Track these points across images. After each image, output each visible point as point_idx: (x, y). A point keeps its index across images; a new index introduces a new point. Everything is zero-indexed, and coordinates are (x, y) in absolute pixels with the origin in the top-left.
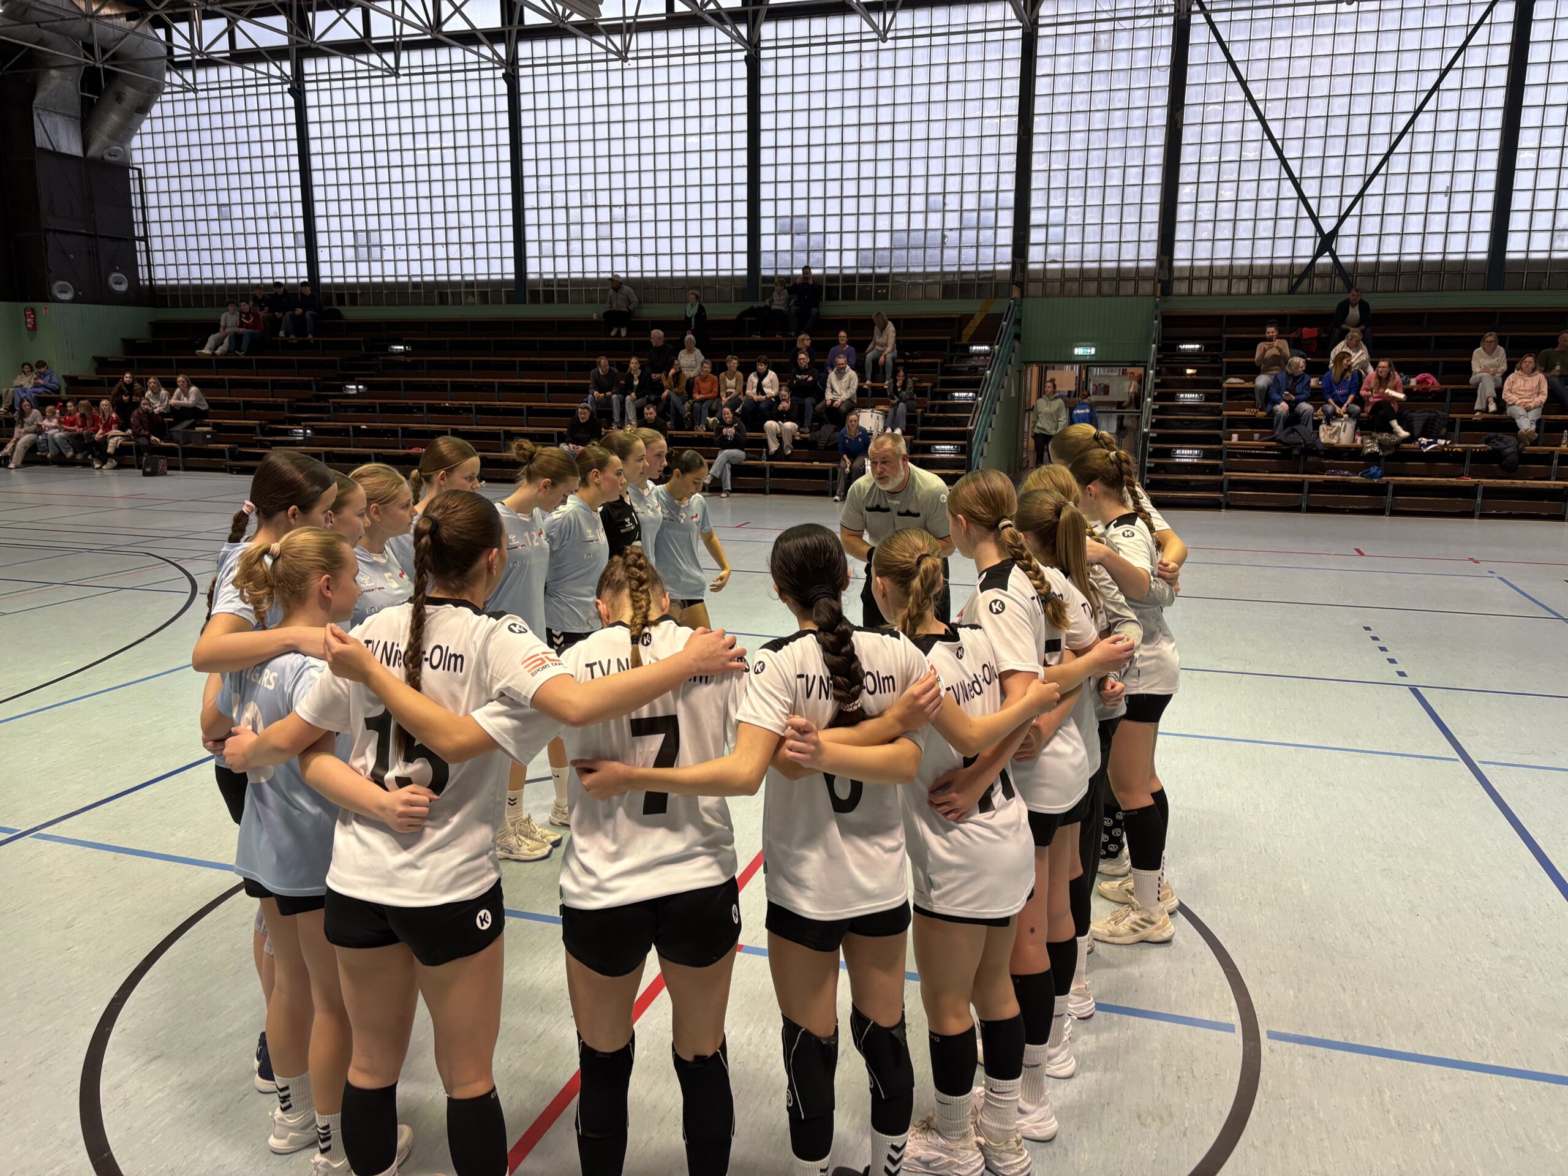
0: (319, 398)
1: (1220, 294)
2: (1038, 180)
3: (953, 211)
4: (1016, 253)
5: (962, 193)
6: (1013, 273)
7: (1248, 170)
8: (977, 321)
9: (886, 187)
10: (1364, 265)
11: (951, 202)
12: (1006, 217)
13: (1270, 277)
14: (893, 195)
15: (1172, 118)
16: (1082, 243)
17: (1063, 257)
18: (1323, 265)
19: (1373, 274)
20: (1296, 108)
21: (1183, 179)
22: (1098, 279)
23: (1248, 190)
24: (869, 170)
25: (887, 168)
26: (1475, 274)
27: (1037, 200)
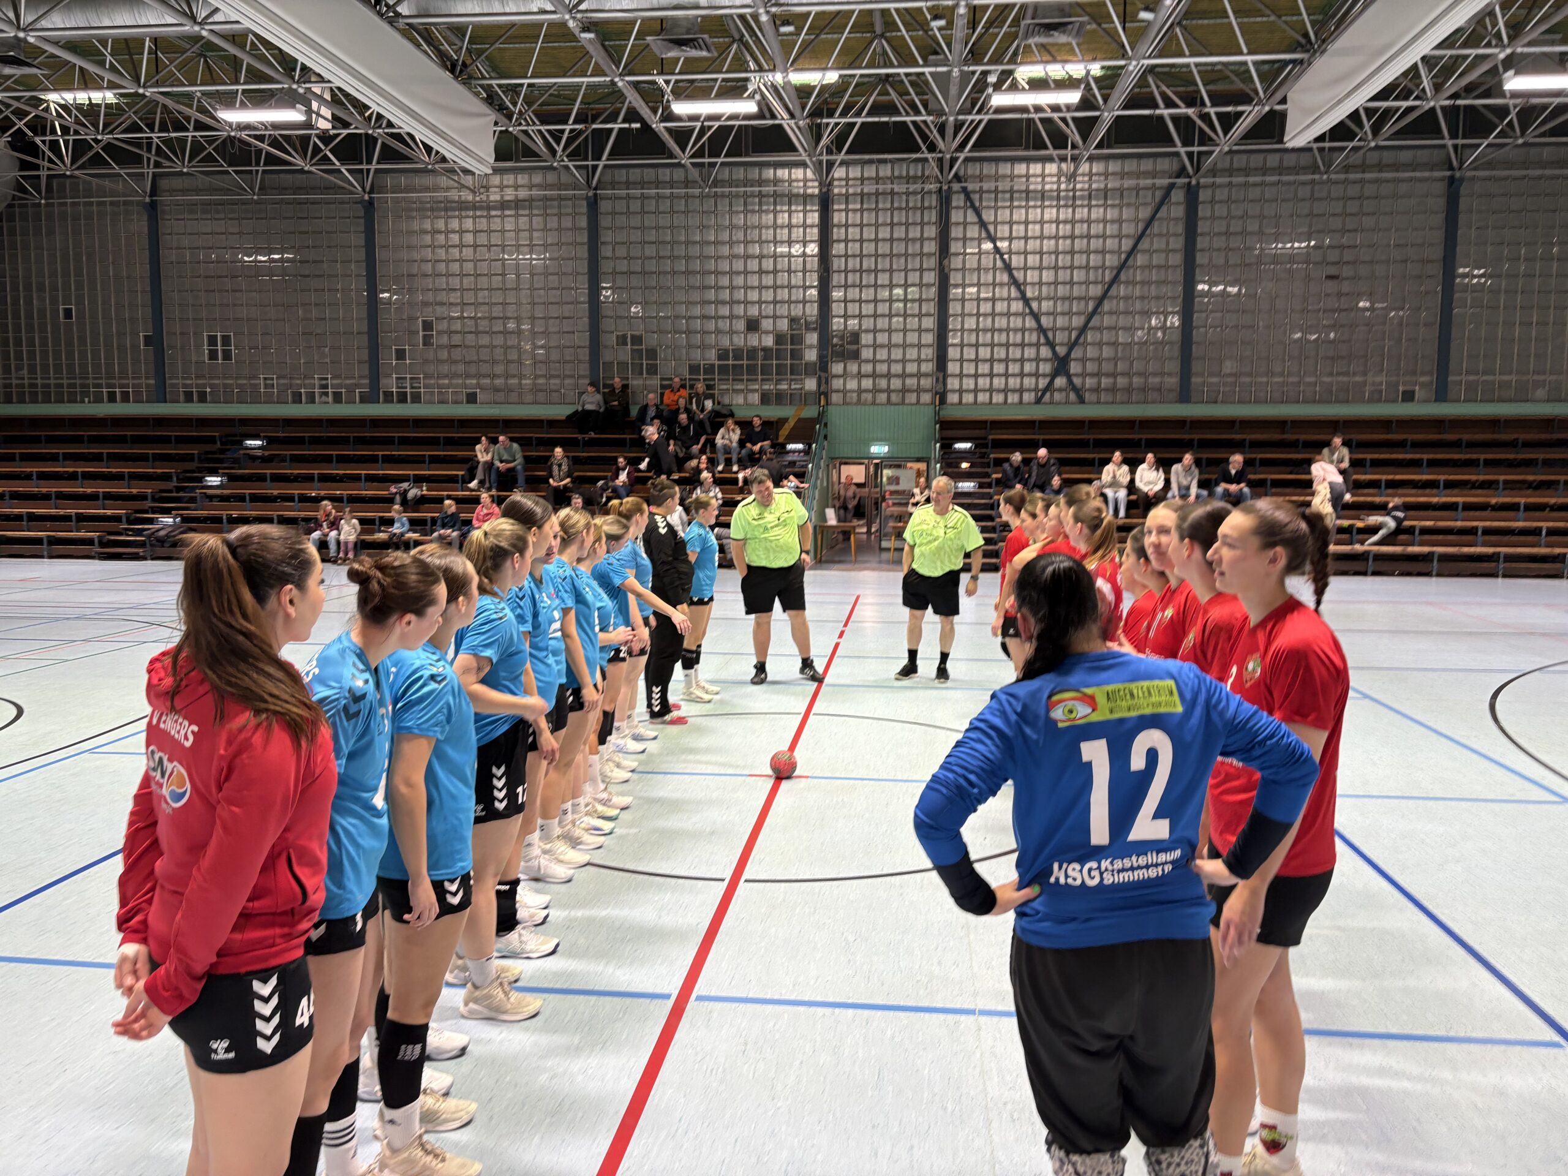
0: (179, 489)
1: (983, 404)
2: (837, 309)
3: (767, 332)
4: (822, 368)
5: (775, 317)
6: (819, 385)
7: (1000, 307)
8: (791, 423)
9: (711, 310)
10: (1090, 382)
11: (767, 324)
12: (812, 338)
13: (1021, 391)
14: (717, 318)
15: (941, 263)
16: (874, 361)
17: (859, 372)
18: (1060, 382)
19: (1097, 390)
20: (1033, 260)
21: (951, 312)
22: (888, 391)
23: (1001, 322)
24: (696, 296)
25: (711, 295)
26: (1170, 391)
27: (837, 324)
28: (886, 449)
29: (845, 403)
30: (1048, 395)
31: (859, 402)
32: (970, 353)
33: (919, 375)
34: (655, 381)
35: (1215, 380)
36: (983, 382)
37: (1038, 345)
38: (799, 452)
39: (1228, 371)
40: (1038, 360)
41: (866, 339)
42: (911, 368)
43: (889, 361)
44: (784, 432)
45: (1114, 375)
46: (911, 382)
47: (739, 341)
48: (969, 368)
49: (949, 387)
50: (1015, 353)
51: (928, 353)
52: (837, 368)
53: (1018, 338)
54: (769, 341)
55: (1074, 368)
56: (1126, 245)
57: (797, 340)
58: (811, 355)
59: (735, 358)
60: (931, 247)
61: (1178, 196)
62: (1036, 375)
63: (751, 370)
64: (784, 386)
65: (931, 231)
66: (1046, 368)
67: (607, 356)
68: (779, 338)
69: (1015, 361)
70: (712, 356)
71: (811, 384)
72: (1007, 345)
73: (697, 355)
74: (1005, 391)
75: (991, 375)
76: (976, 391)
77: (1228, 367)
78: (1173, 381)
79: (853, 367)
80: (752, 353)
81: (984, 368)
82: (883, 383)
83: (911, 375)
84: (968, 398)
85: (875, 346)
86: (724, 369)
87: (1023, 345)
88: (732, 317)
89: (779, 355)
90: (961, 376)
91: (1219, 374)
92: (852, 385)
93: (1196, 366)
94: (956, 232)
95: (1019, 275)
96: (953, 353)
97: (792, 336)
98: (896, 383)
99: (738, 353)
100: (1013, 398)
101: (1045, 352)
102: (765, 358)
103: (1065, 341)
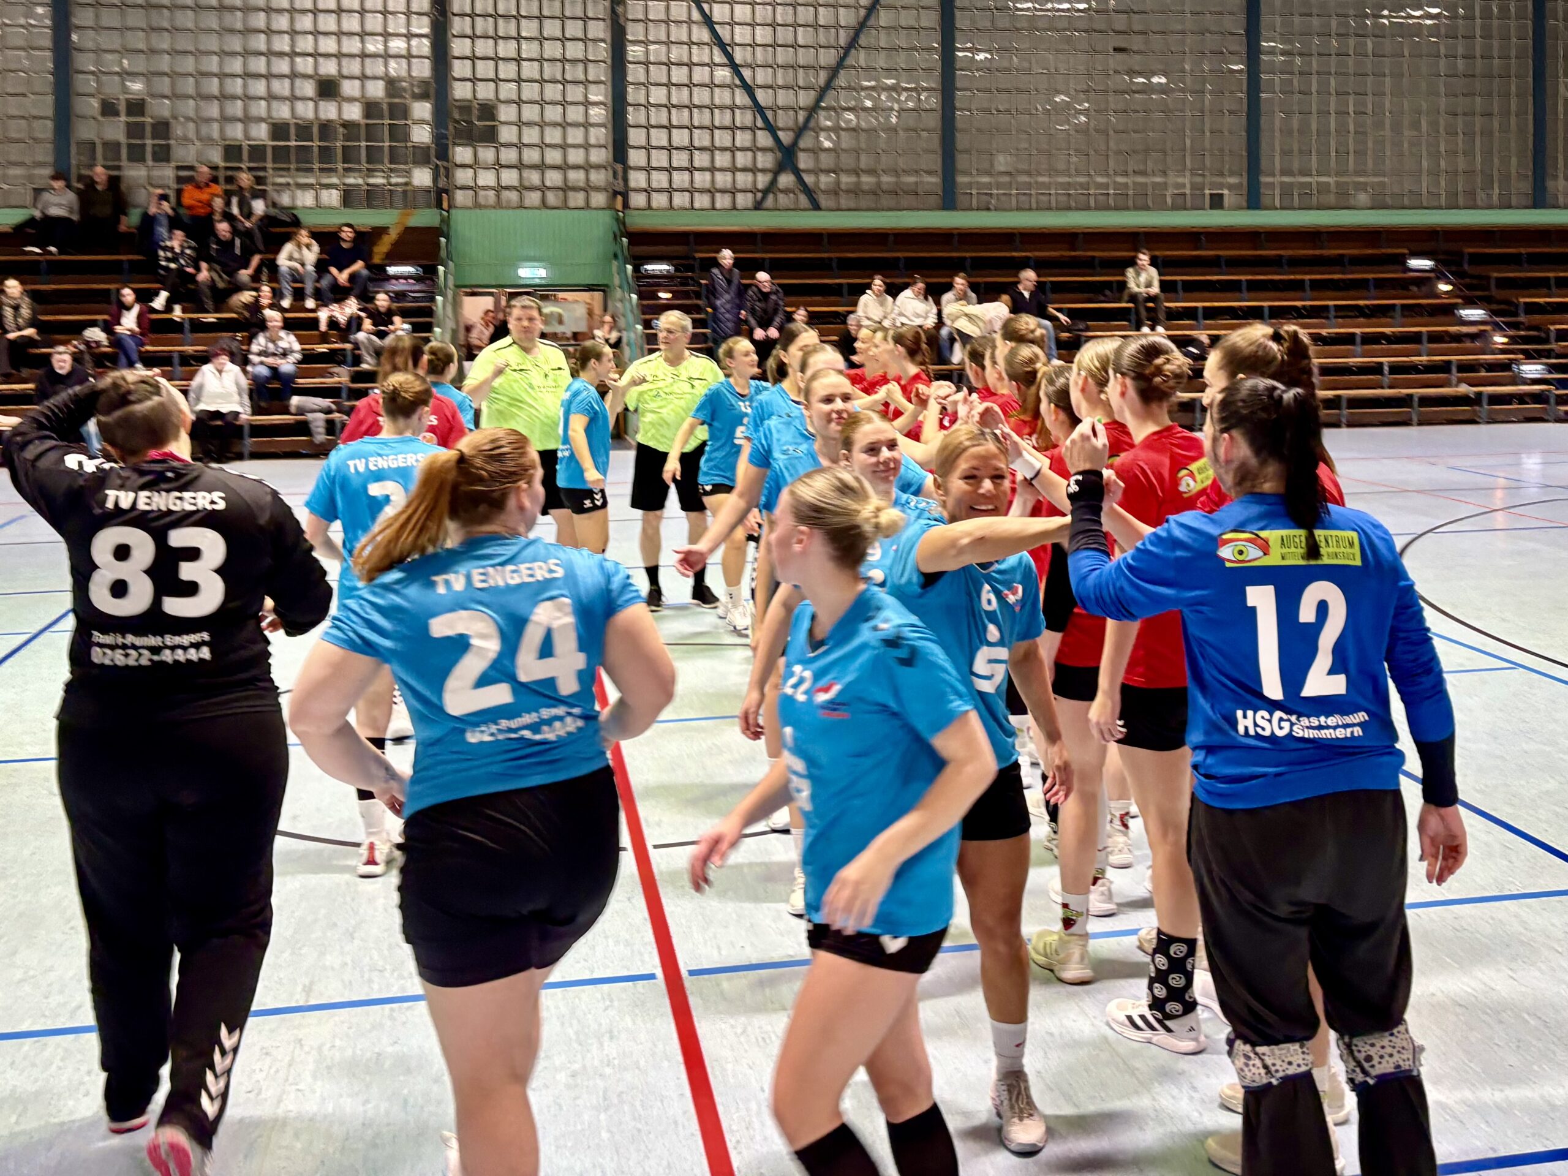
2: (460, 69)
3: (351, 100)
4: (437, 155)
5: (363, 77)
6: (436, 178)
8: (392, 235)
9: (259, 65)
10: (825, 180)
11: (350, 88)
12: (422, 110)
13: (733, 192)
14: (269, 76)
16: (520, 146)
17: (497, 161)
18: (786, 180)
19: (835, 191)
21: (630, 79)
23: (701, 96)
24: (235, 44)
25: (260, 42)
26: (928, 193)
27: (461, 91)
28: (542, 272)
29: (477, 206)
30: (771, 197)
31: (499, 205)
32: (659, 138)
33: (587, 167)
35: (985, 179)
36: (681, 179)
37: (753, 129)
39: (1002, 169)
40: (754, 149)
41: (506, 113)
42: (576, 156)
43: (542, 146)
44: (382, 248)
45: (856, 172)
46: (576, 177)
47: (306, 111)
48: (659, 159)
49: (632, 184)
50: (723, 138)
51: (600, 135)
52: (462, 154)
53: (727, 120)
54: (354, 113)
55: (804, 161)
57: (400, 112)
58: (422, 135)
59: (299, 138)
62: (753, 170)
63: (326, 154)
64: (378, 180)
66: (765, 160)
67: (84, 132)
68: (371, 108)
69: (723, 149)
70: (261, 133)
71: (422, 177)
72: (712, 128)
73: (236, 132)
74: (712, 191)
75: (691, 169)
76: (670, 191)
77: (1002, 162)
78: (933, 181)
79: (486, 153)
80: (326, 128)
81: (680, 159)
82: (535, 178)
83: (576, 167)
84: (660, 200)
85: (520, 124)
86: (281, 155)
87: (733, 128)
88: (293, 75)
89: (371, 132)
90: (648, 169)
91: (988, 173)
92: (487, 179)
93: (961, 161)
96: (635, 137)
97: (391, 106)
99: (304, 130)
100: (723, 201)
101: (764, 139)
102: (347, 138)
103: (791, 124)
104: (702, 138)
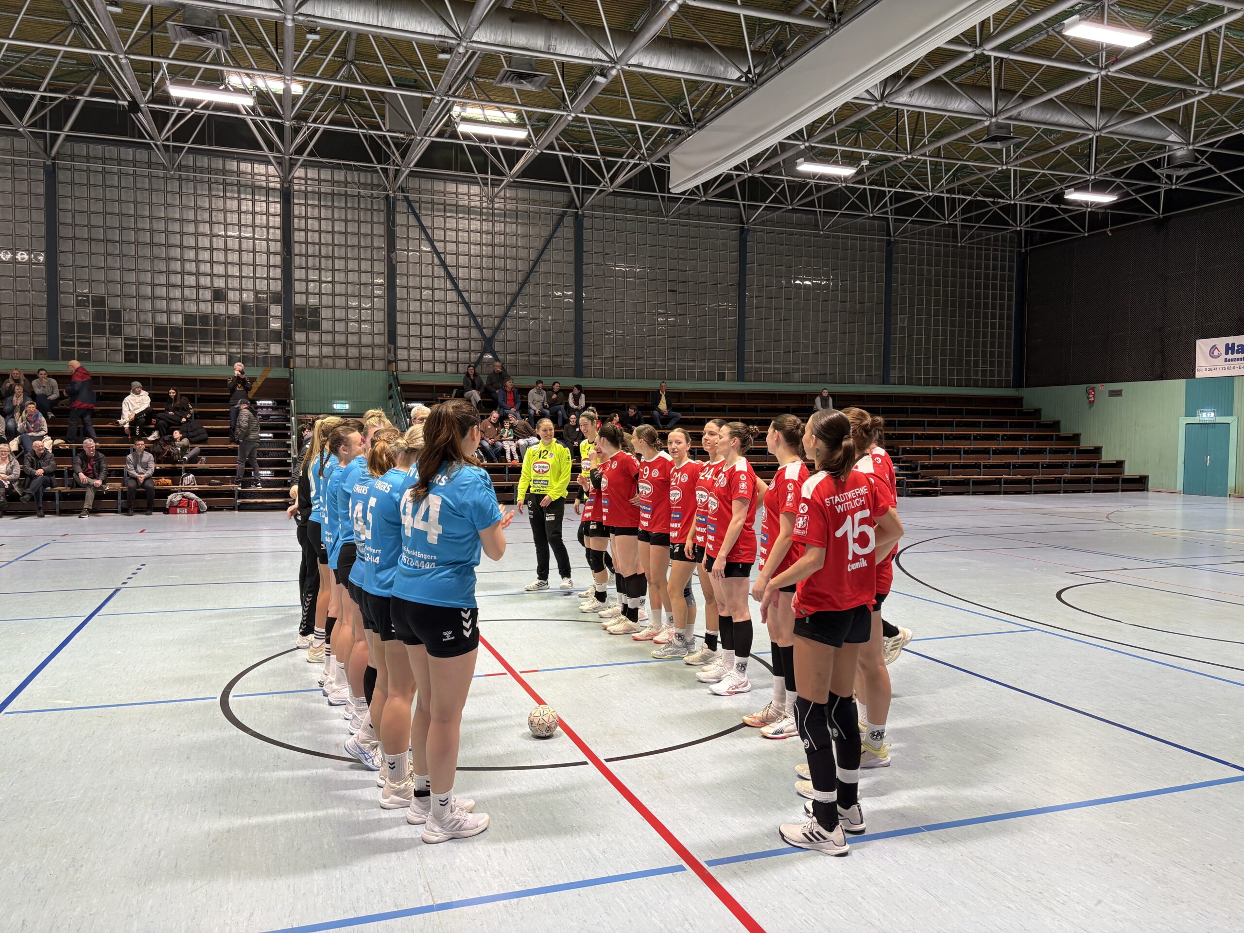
2: (298, 286)
3: (234, 302)
4: (285, 336)
5: (241, 290)
6: (284, 350)
7: (439, 295)
8: (259, 382)
9: (177, 279)
10: (511, 357)
11: (232, 295)
12: (276, 310)
13: (457, 363)
14: (183, 286)
15: (389, 256)
16: (333, 332)
17: (320, 341)
19: (517, 364)
20: (463, 260)
21: (398, 296)
22: (347, 358)
23: (439, 308)
25: (177, 266)
26: (568, 367)
27: (299, 300)
28: (347, 406)
29: (308, 367)
31: (320, 366)
32: (415, 331)
33: (373, 346)
34: (119, 342)
36: (427, 355)
37: (468, 327)
38: (267, 407)
39: (608, 355)
40: (469, 339)
41: (325, 313)
42: (366, 340)
43: (346, 333)
45: (527, 354)
46: (366, 351)
47: (205, 308)
48: (415, 343)
49: (399, 357)
50: (452, 333)
51: (380, 328)
52: (300, 337)
53: (454, 321)
54: (235, 310)
55: (498, 346)
56: (533, 255)
57: (263, 311)
58: (276, 325)
59: (201, 324)
60: (380, 242)
61: (568, 221)
62: (469, 351)
63: (218, 334)
64: (249, 350)
65: (379, 230)
66: (476, 346)
67: (67, 315)
68: (244, 307)
69: (452, 338)
70: (177, 319)
71: (276, 349)
72: (445, 326)
73: (162, 319)
74: (445, 362)
75: (433, 349)
76: (421, 361)
77: (608, 351)
78: (570, 360)
79: (314, 337)
80: (217, 317)
82: (342, 351)
83: (366, 346)
84: (415, 366)
85: (334, 320)
86: (190, 334)
87: (457, 327)
88: (198, 287)
89: (244, 322)
90: (408, 348)
91: (601, 357)
92: (313, 351)
93: (586, 350)
94: (400, 232)
95: (453, 271)
96: (401, 329)
97: (257, 307)
98: (353, 352)
99: (204, 319)
100: (451, 368)
101: (475, 333)
102: (231, 325)
103: (491, 325)
104: (439, 332)
